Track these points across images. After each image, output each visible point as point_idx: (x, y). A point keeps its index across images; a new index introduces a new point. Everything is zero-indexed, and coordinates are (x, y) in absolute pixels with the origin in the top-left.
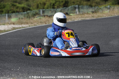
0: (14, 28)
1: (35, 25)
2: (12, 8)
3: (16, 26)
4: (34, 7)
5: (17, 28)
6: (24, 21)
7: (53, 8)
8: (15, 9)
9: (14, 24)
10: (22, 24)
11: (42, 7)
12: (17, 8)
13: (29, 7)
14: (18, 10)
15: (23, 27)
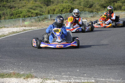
0: (25, 30)
1: (42, 27)
2: (28, 14)
3: (27, 28)
4: (46, 13)
5: (28, 30)
6: (34, 24)
7: (61, 13)
8: (30, 14)
9: (25, 27)
10: (31, 27)
11: (52, 13)
12: (32, 13)
13: (41, 13)
14: (33, 15)
15: (32, 29)
